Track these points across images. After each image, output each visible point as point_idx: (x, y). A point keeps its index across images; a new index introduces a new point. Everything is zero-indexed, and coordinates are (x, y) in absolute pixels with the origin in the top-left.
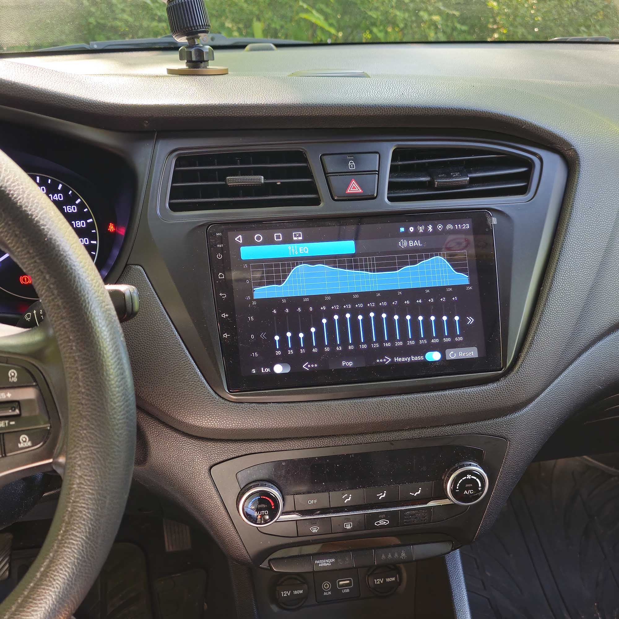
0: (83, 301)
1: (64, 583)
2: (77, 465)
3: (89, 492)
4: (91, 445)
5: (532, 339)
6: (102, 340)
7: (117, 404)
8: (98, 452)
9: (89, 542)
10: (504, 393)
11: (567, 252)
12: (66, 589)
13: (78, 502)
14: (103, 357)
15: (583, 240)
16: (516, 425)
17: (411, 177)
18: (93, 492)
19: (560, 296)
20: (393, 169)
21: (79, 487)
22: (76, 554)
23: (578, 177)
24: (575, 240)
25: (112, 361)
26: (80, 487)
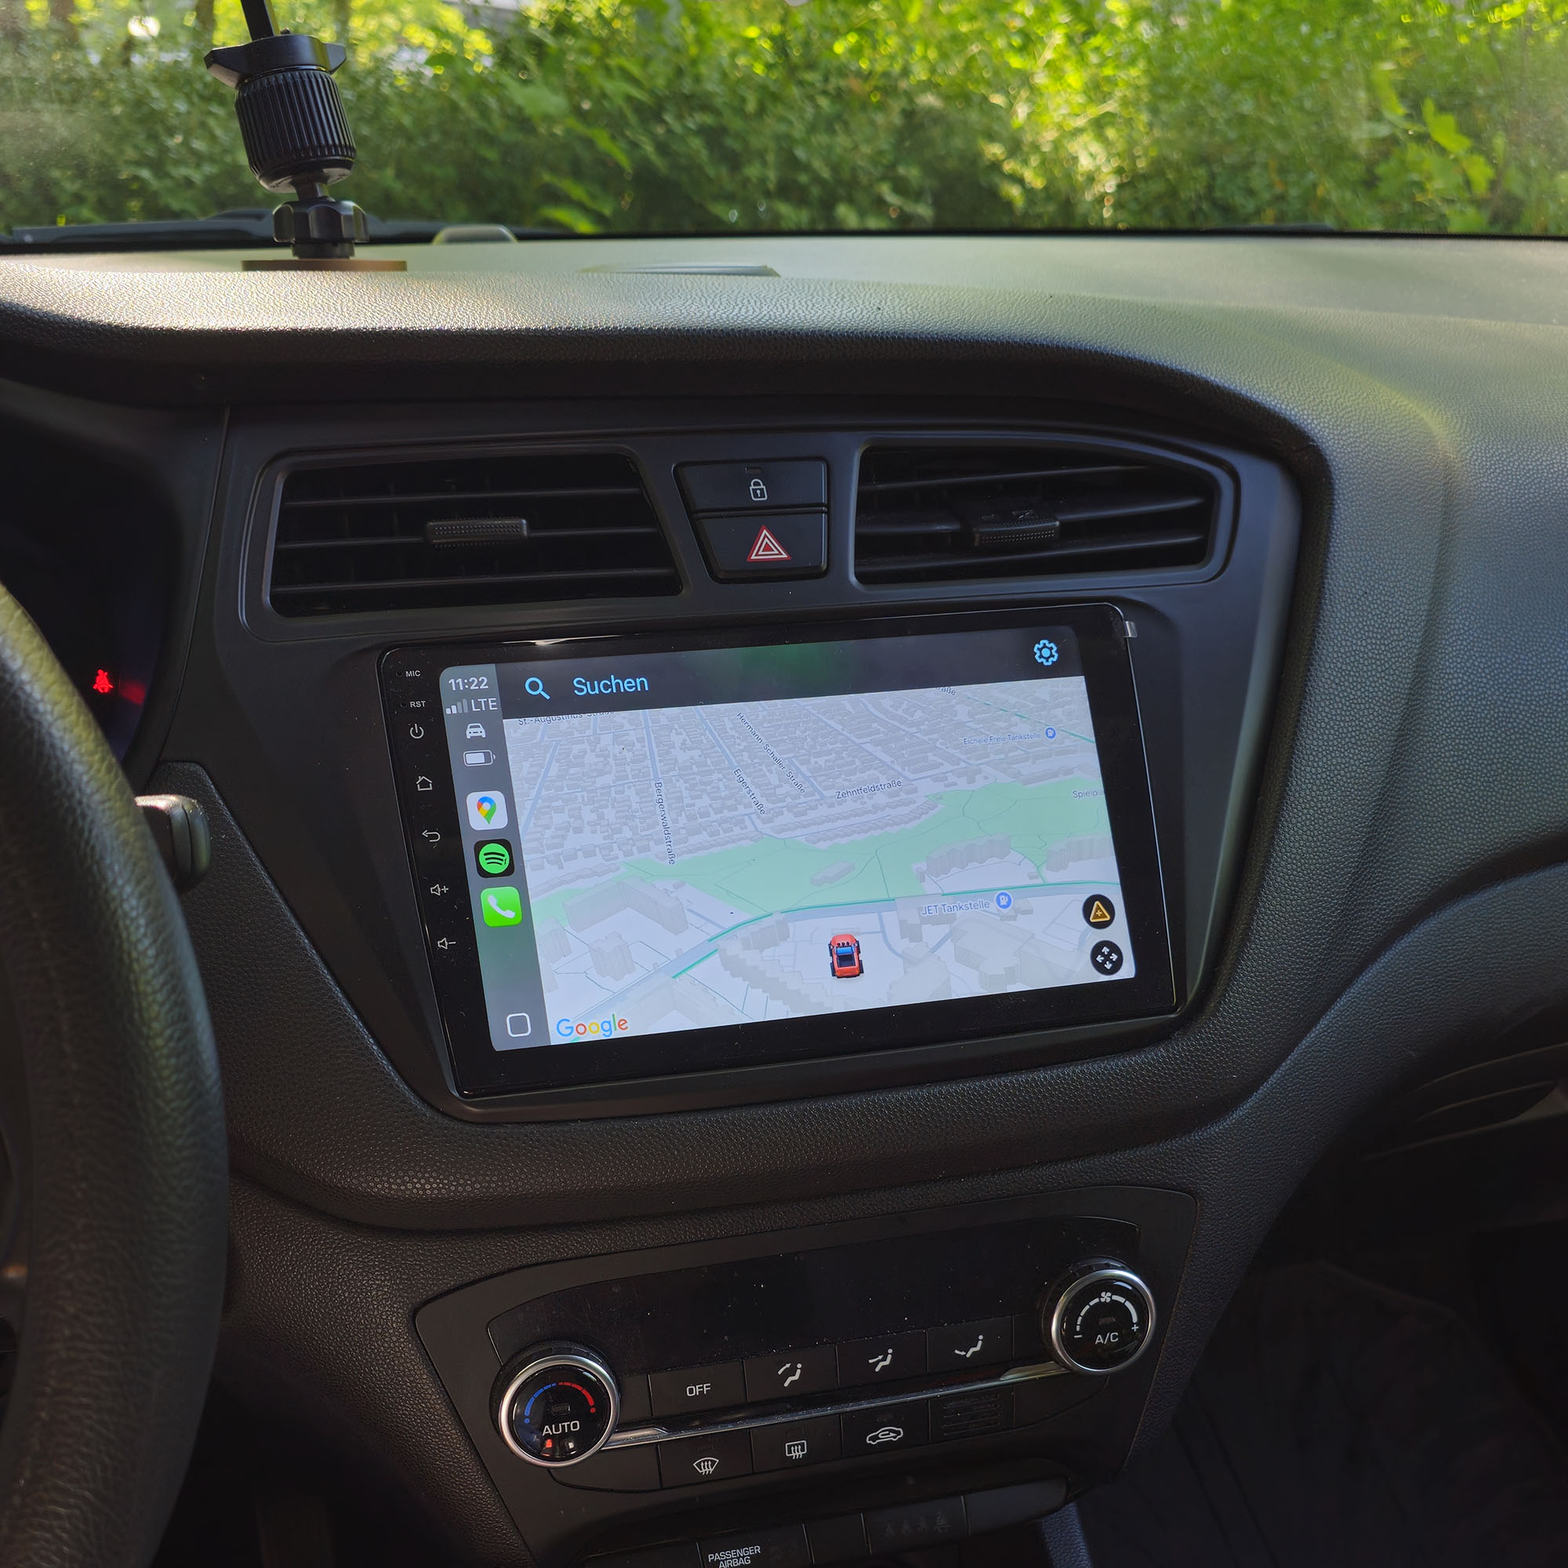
0: (67, 811)
2: (62, 1285)
3: (100, 1361)
4: (103, 1223)
5: (1245, 928)
6: (124, 922)
8: (123, 1243)
9: (106, 1509)
10: (1186, 1069)
13: (68, 1392)
15: (1352, 673)
16: (1216, 1157)
17: (911, 522)
20: (866, 504)
23: (1330, 518)
24: (1334, 673)
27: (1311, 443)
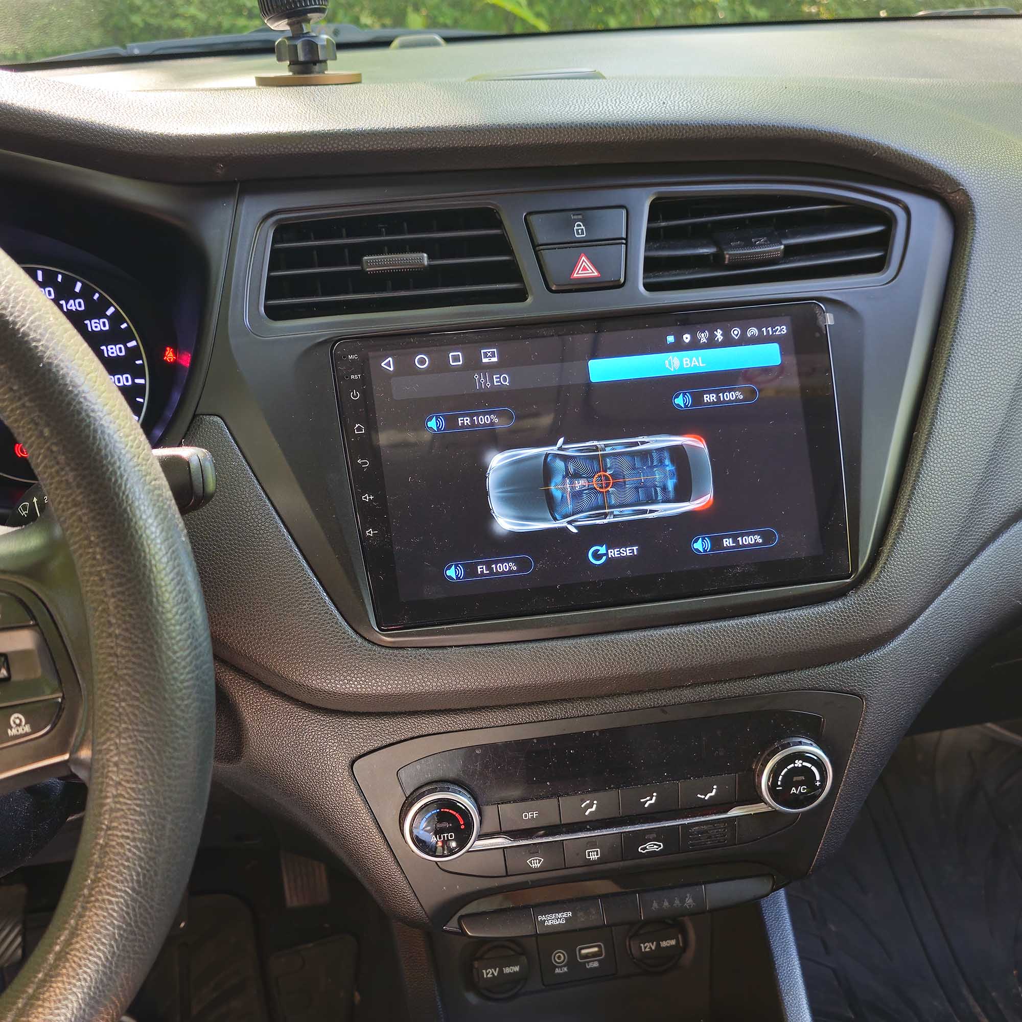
0: (111, 473)
1: (97, 971)
2: (111, 764)
3: (135, 810)
4: (135, 727)
5: (901, 522)
6: (147, 542)
7: (178, 655)
8: (147, 739)
9: (139, 899)
10: (856, 616)
11: (957, 369)
12: (102, 981)
13: (116, 828)
14: (151, 571)
15: (983, 347)
16: (878, 672)
17: (683, 248)
18: (142, 810)
19: (948, 446)
20: (652, 236)
21: (116, 803)
22: (117, 920)
23: (973, 239)
24: (971, 347)
25: (166, 579)
26: (119, 803)
27: (961, 187)
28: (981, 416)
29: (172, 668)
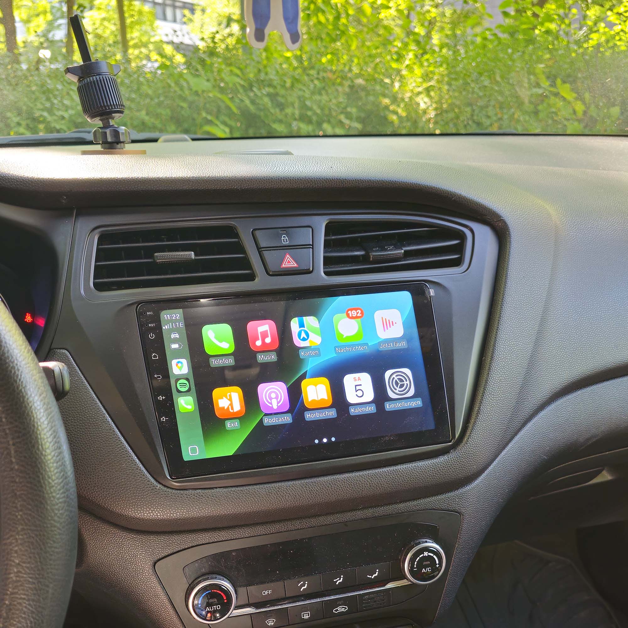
5: (478, 409)
7: (56, 482)
8: (36, 535)
11: (505, 321)
17: (346, 251)
18: (34, 581)
19: (502, 365)
23: (510, 248)
27: (502, 218)
28: (520, 348)
29: (52, 490)
